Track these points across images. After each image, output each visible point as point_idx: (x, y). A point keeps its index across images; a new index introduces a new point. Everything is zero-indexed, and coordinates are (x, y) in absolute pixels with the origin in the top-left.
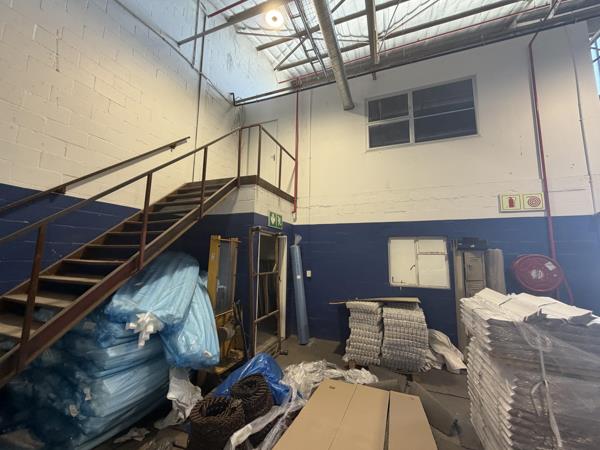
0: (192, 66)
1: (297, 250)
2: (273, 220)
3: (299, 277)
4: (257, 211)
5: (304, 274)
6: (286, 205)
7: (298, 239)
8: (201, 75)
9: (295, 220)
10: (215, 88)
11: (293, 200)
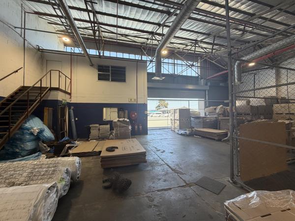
0: (21, 36)
1: (72, 111)
2: (64, 102)
3: (73, 120)
4: (59, 99)
5: (75, 119)
6: (68, 96)
7: (72, 108)
8: (24, 40)
9: (71, 101)
10: (30, 44)
11: (70, 94)
